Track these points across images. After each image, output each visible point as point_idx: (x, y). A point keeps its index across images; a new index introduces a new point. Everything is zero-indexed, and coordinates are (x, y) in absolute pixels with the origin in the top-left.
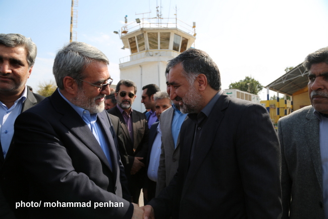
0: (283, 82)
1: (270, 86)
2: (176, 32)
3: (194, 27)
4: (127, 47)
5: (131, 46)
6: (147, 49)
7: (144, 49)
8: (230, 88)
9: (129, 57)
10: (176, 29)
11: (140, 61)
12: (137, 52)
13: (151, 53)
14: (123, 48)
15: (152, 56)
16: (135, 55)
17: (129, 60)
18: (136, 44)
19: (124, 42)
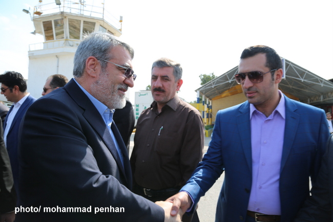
0: (213, 87)
1: (201, 89)
2: (102, 23)
3: (121, 21)
4: (40, 33)
5: (45, 33)
6: (67, 38)
7: (63, 38)
8: (147, 90)
9: (42, 45)
10: (103, 20)
11: (58, 51)
12: (53, 39)
13: (71, 43)
14: (34, 33)
15: (72, 46)
16: (50, 43)
17: (42, 48)
18: (52, 32)
19: (36, 25)
